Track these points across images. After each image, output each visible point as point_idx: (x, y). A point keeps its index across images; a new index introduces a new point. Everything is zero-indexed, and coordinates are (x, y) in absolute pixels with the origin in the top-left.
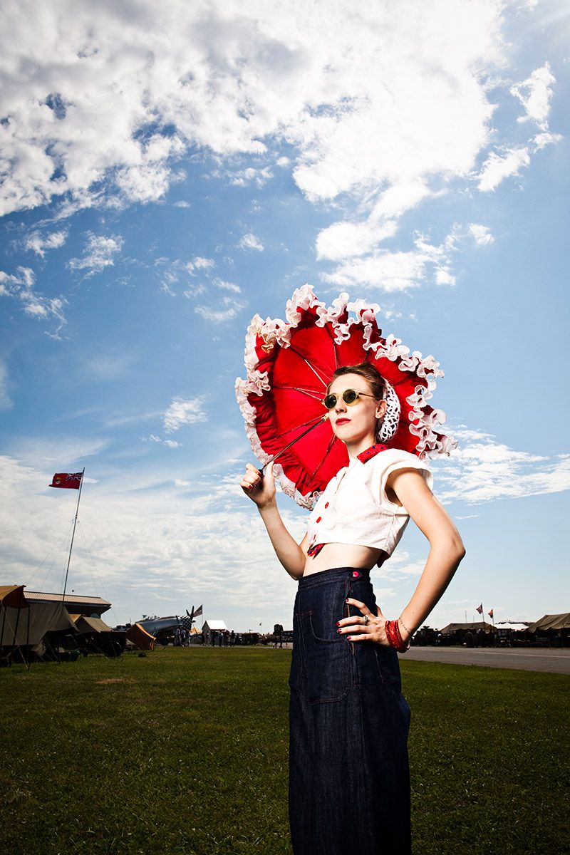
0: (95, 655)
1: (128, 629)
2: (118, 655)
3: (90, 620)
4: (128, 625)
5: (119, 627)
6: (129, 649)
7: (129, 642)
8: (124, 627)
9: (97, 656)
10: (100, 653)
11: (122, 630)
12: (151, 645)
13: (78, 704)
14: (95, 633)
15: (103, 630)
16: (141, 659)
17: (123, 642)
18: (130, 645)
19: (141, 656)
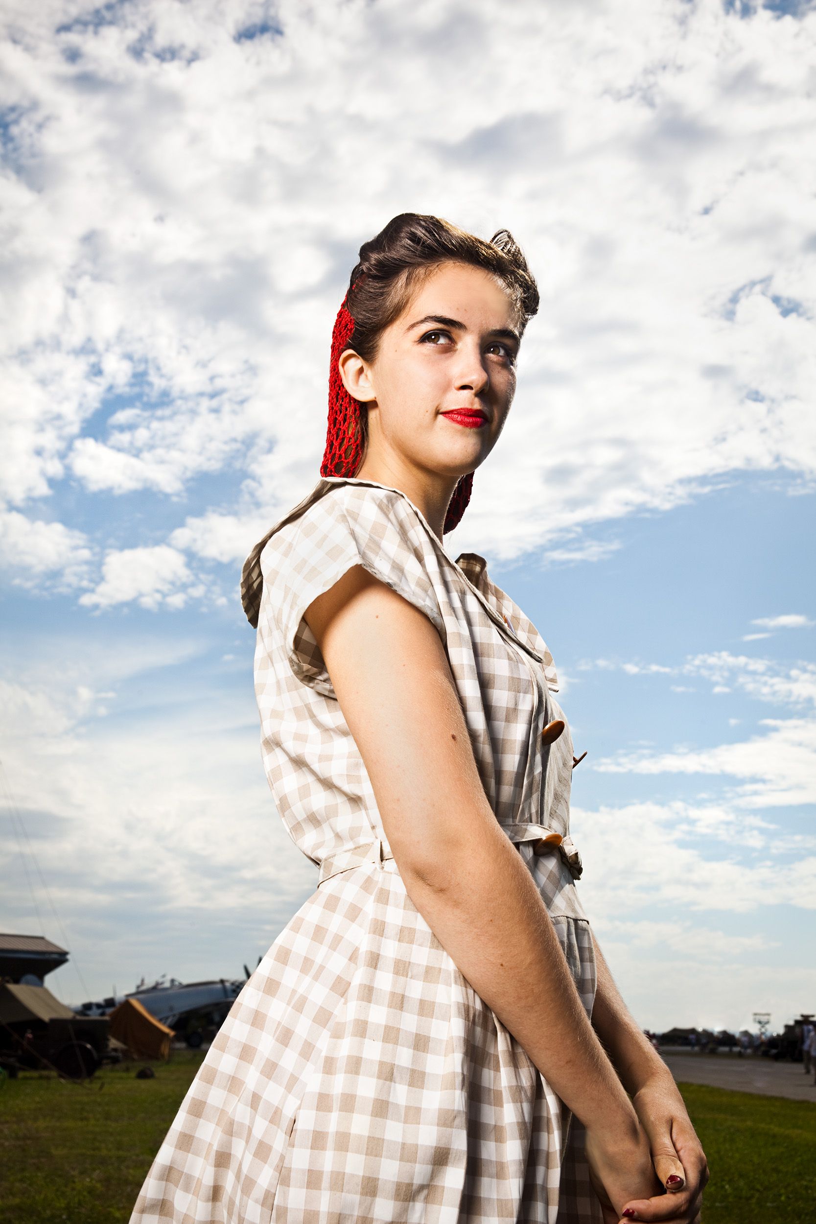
0: (35, 1074)
1: (109, 1011)
2: (90, 1073)
3: (21, 991)
4: (110, 1002)
5: (88, 1007)
6: (115, 1061)
7: (113, 1043)
8: (98, 1006)
9: (41, 1077)
10: (45, 1068)
11: (94, 1015)
12: (165, 1049)
13: (17, 1201)
14: (36, 1023)
15: (54, 1016)
16: (144, 1084)
17: (100, 1044)
18: (115, 1050)
19: (143, 1075)
